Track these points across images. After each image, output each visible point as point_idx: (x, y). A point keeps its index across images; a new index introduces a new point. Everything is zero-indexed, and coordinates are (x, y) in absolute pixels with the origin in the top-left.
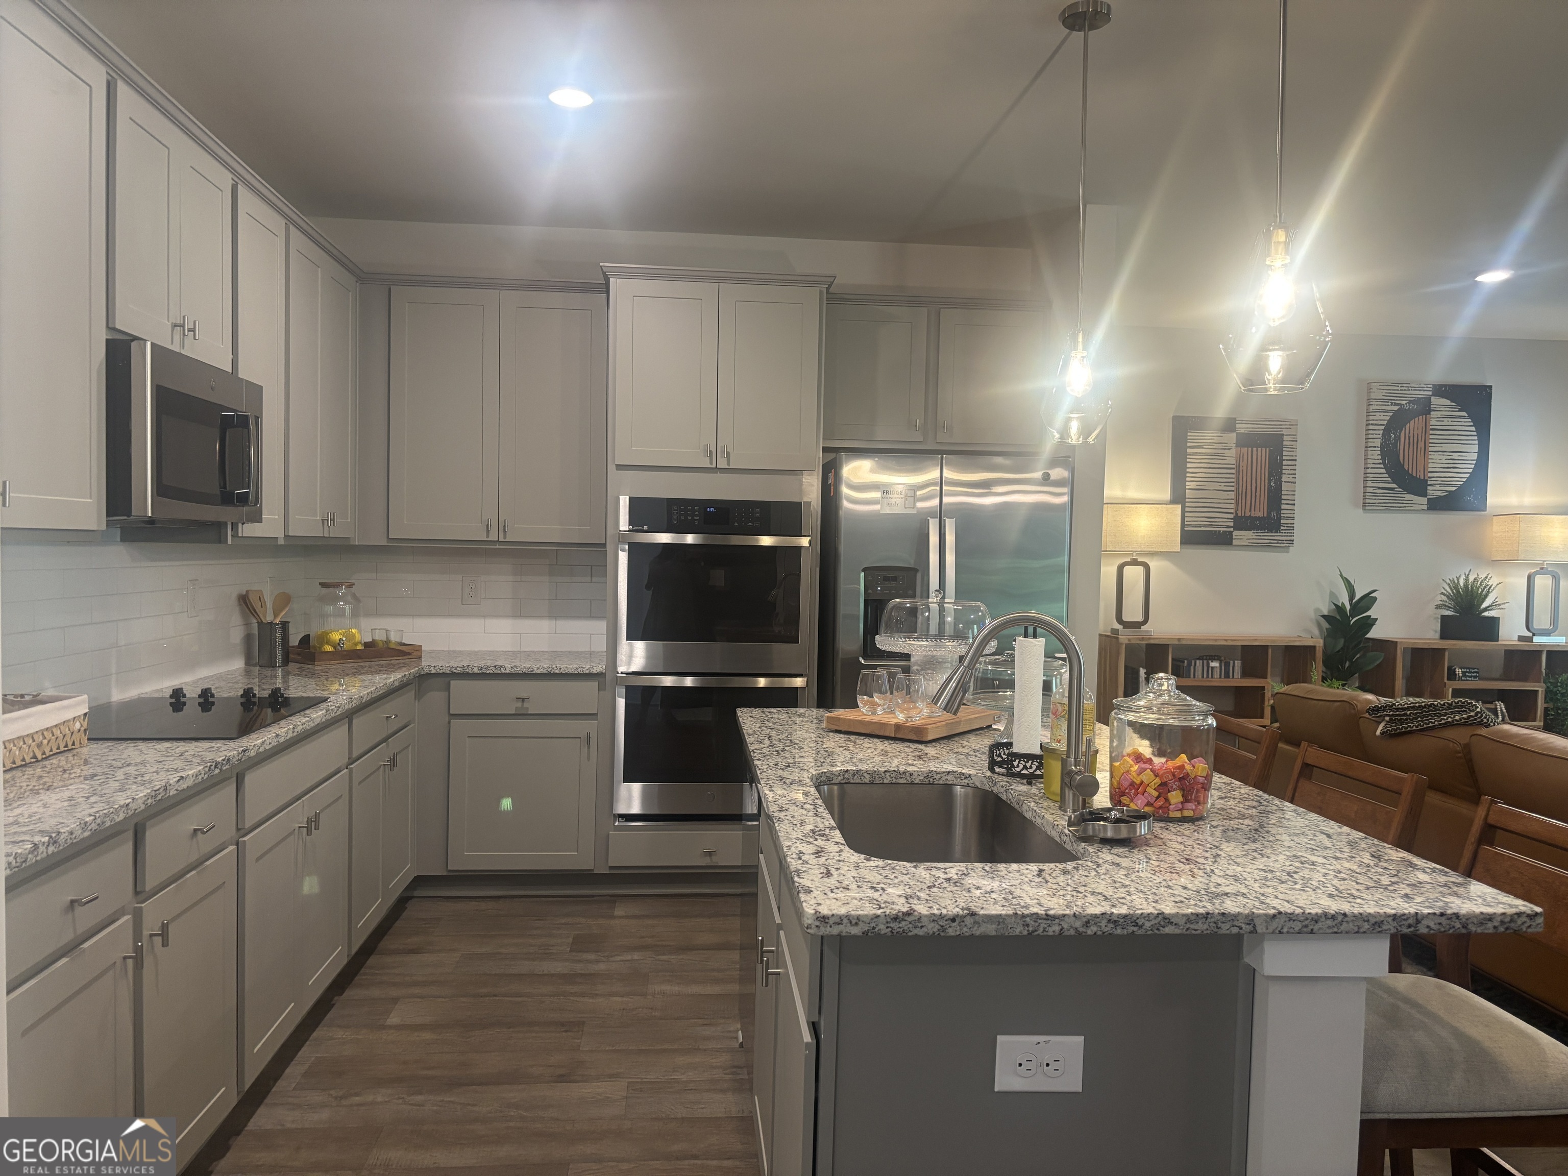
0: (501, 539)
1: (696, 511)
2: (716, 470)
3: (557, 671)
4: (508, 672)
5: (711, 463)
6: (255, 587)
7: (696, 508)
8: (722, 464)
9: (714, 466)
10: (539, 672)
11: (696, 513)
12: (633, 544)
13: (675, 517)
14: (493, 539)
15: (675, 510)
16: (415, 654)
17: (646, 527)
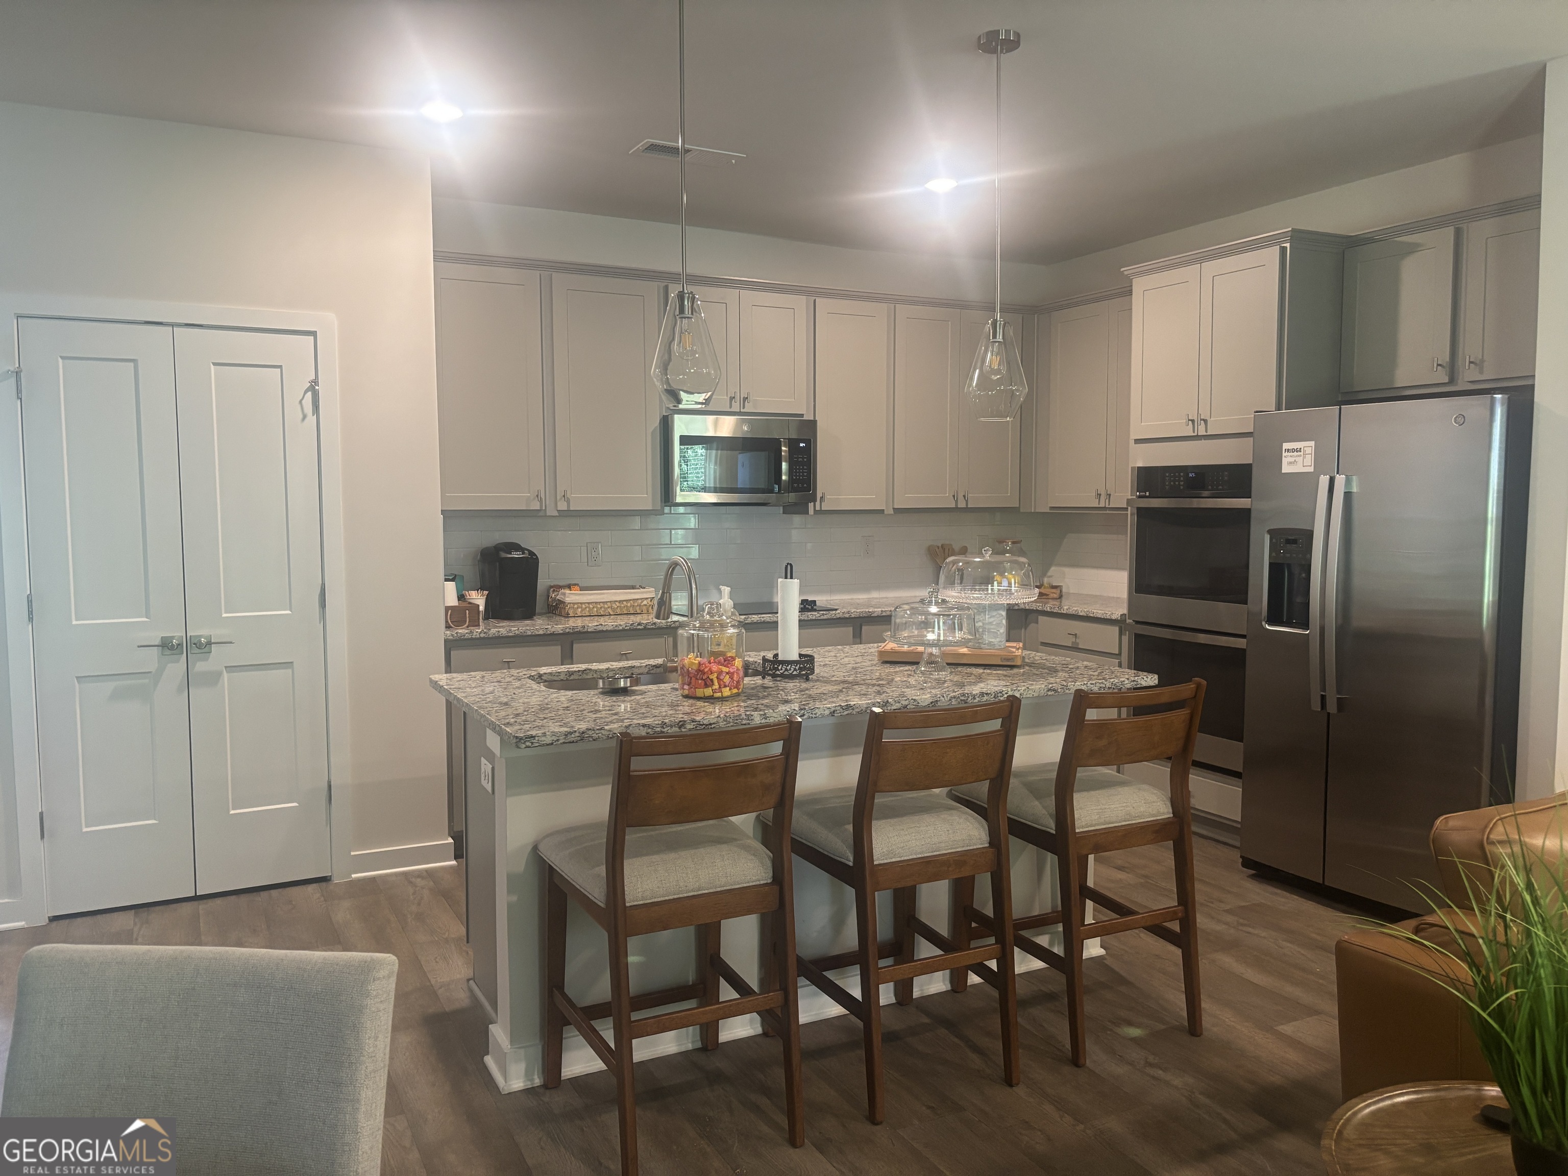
0: (1107, 506)
1: (1182, 476)
2: (1198, 437)
3: (1092, 615)
4: (1065, 612)
5: (1194, 432)
6: (947, 542)
7: (1182, 474)
8: (1202, 432)
9: (1196, 434)
10: (1081, 614)
11: (1182, 479)
12: (1139, 509)
13: (1167, 483)
14: (1102, 505)
15: (1167, 477)
16: (1052, 595)
17: (1148, 494)
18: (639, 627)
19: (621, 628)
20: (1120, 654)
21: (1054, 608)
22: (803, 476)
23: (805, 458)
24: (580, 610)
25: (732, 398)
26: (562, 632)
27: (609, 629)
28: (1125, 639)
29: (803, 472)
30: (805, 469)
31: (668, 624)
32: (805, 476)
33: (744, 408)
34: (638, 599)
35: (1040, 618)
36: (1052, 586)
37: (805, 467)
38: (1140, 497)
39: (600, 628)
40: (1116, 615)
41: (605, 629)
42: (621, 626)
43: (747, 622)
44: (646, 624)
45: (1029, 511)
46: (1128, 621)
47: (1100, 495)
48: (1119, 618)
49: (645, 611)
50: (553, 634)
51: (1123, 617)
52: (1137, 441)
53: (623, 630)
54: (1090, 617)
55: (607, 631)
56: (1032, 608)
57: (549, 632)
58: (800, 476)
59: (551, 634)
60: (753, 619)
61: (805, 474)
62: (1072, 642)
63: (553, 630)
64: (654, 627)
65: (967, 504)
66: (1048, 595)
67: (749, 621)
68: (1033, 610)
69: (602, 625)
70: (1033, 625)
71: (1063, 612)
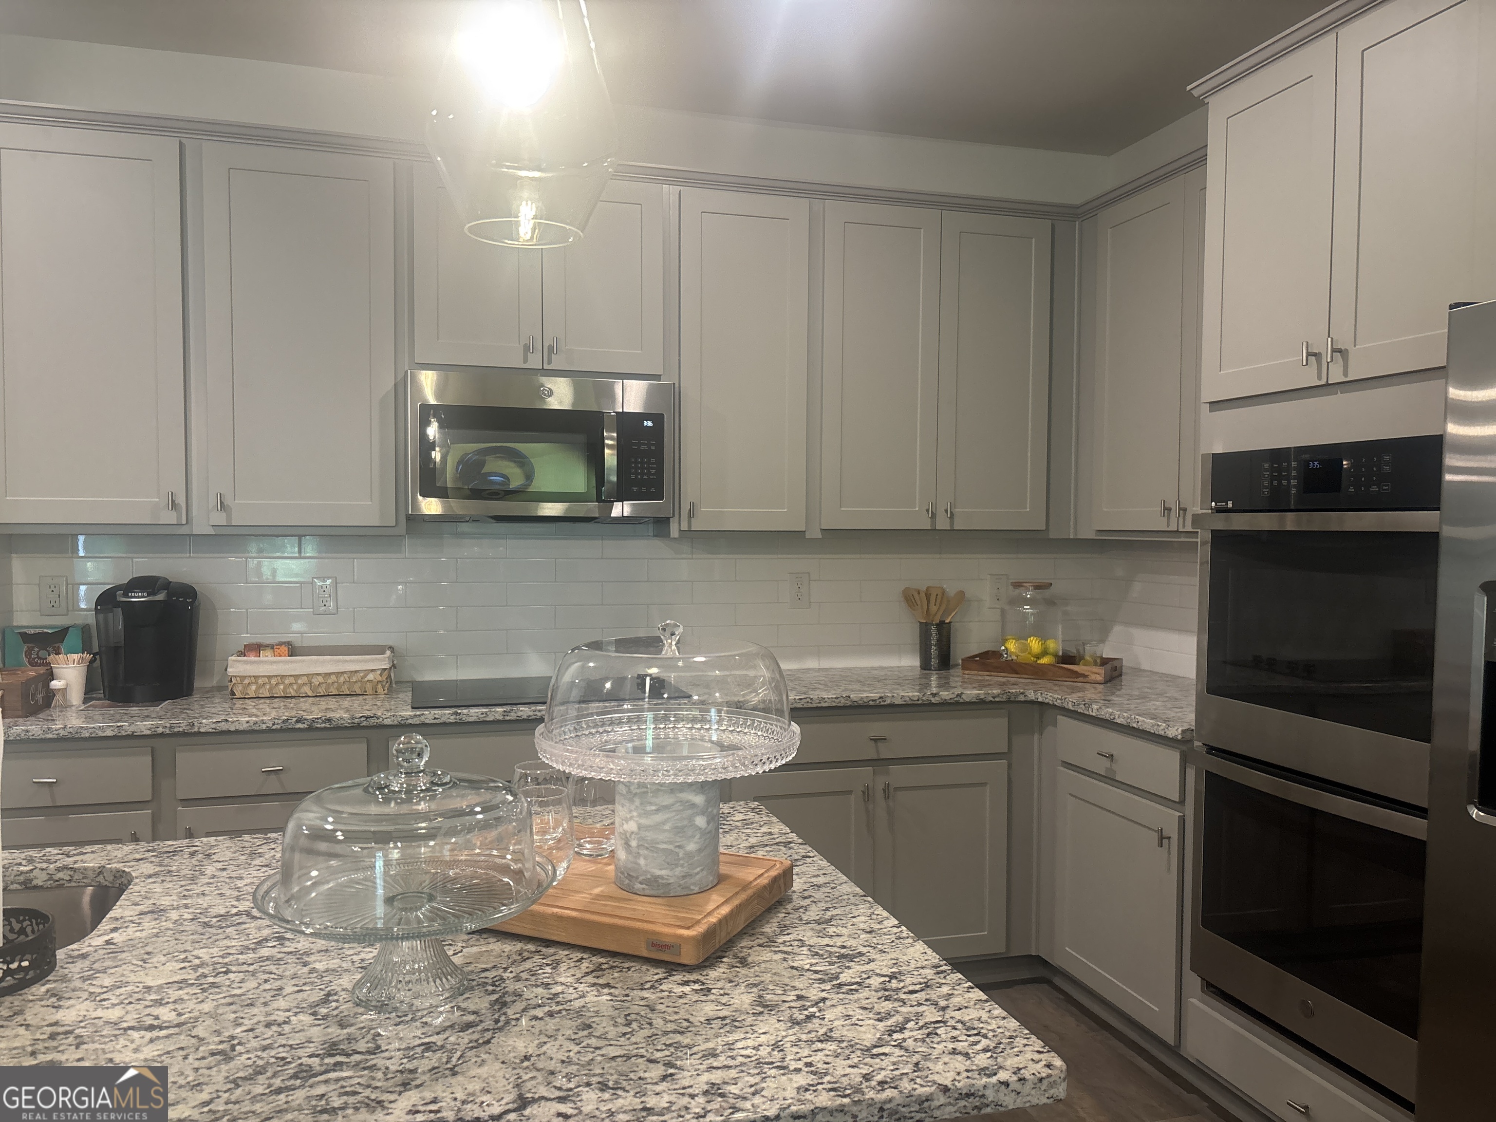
1: (1294, 468)
2: (1327, 388)
3: (1135, 725)
4: (1094, 714)
5: (1320, 378)
7: (1294, 465)
8: (1336, 376)
9: (1323, 382)
10: (1118, 721)
11: (1294, 473)
12: (1216, 535)
13: (1266, 483)
14: (1173, 528)
15: (1266, 470)
16: (1093, 677)
17: (1230, 504)
18: (300, 726)
19: (264, 727)
20: (1182, 802)
21: (1079, 705)
22: (649, 474)
23: (653, 445)
24: (254, 687)
25: (526, 348)
26: (149, 732)
27: (241, 728)
28: (1191, 773)
29: (649, 468)
30: (653, 464)
31: (356, 721)
32: (653, 475)
33: (549, 363)
34: (356, 672)
35: (1060, 718)
36: (1102, 658)
37: (653, 460)
38: (1219, 510)
39: (224, 726)
40: (1174, 732)
41: (233, 729)
42: (263, 722)
43: (508, 718)
44: (313, 721)
45: (1067, 537)
46: (1197, 744)
47: (1170, 510)
48: (1180, 737)
49: (369, 691)
50: (132, 736)
51: (1188, 736)
52: (1216, 405)
53: (269, 731)
54: (1134, 728)
55: (237, 732)
56: (1046, 701)
57: (124, 733)
58: (643, 474)
59: (128, 737)
60: (520, 714)
61: (653, 471)
62: (1107, 768)
63: (132, 729)
64: (327, 725)
65: (952, 524)
66: (1086, 676)
67: (512, 716)
68: (1048, 704)
69: (227, 721)
70: (1050, 729)
71: (1091, 713)
